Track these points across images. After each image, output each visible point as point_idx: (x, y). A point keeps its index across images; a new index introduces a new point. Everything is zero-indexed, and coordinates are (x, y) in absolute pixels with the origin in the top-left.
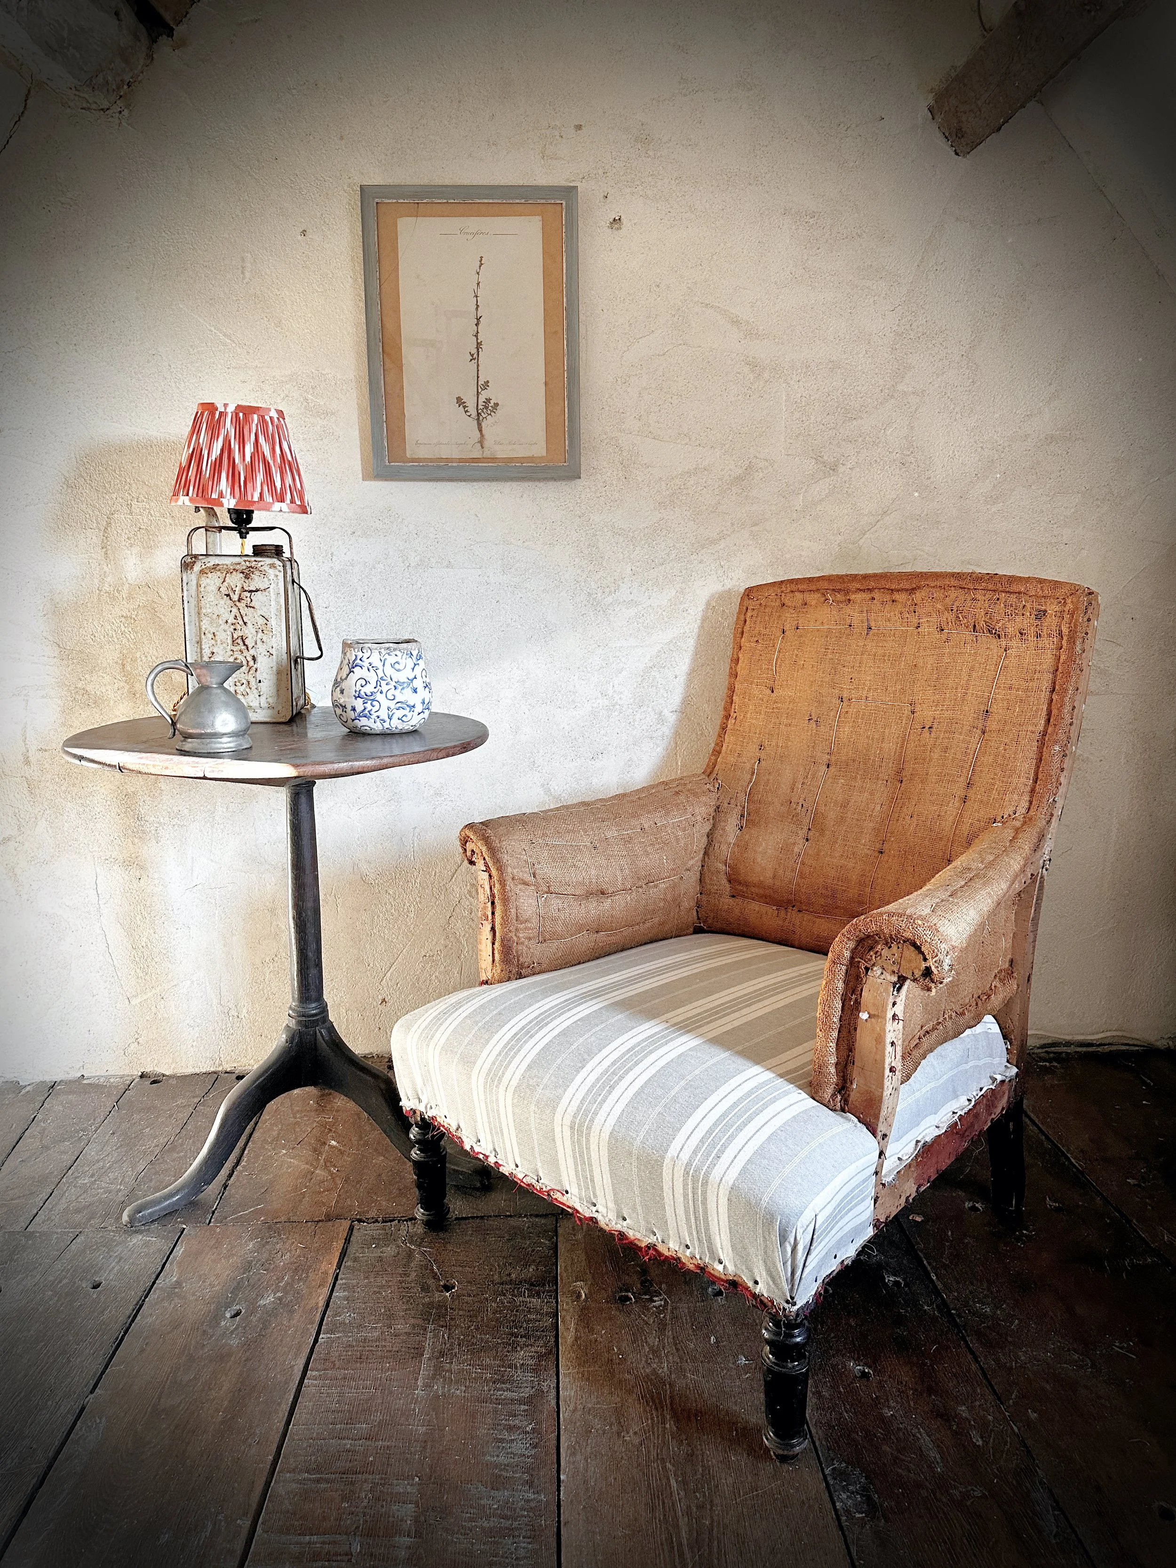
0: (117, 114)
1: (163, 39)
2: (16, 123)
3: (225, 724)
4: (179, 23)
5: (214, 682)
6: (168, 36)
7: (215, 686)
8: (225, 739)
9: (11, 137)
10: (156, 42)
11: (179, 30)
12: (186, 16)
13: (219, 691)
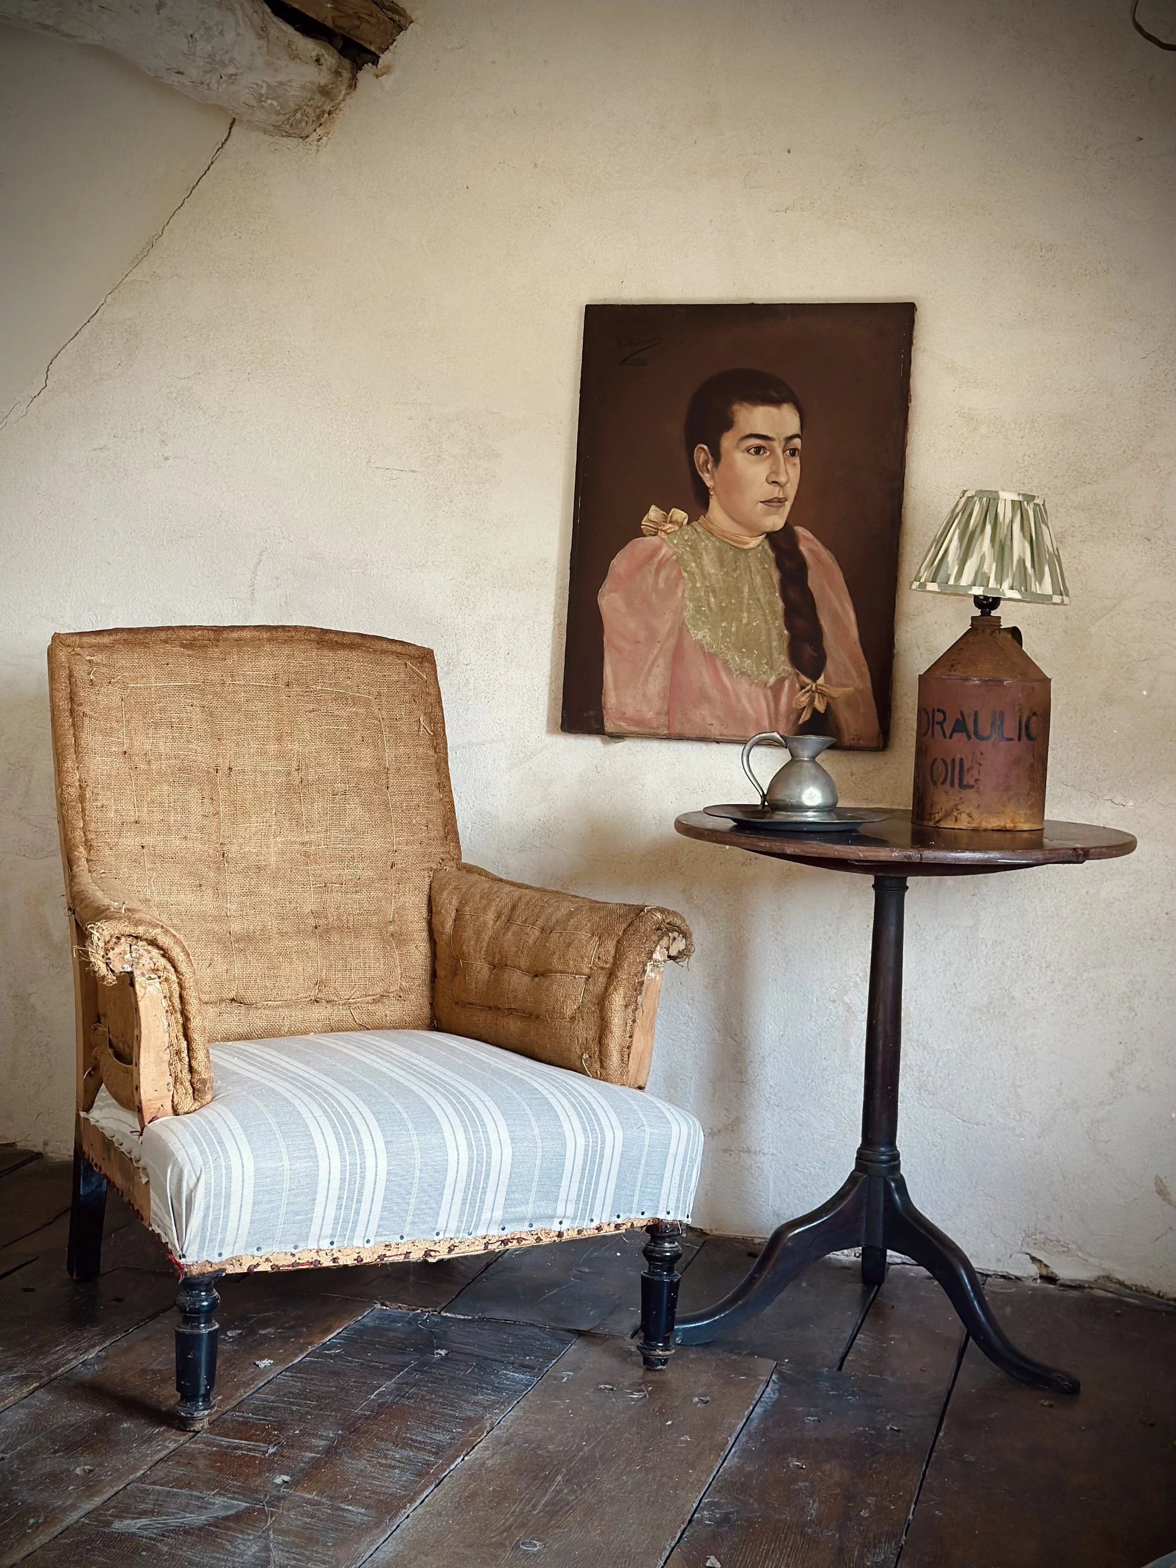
0: (315, 143)
1: (368, 66)
2: (218, 150)
3: (811, 798)
4: (383, 51)
5: (806, 756)
6: (373, 64)
7: (805, 759)
8: (810, 814)
9: (212, 163)
10: (361, 69)
11: (385, 59)
12: (392, 43)
13: (809, 765)
